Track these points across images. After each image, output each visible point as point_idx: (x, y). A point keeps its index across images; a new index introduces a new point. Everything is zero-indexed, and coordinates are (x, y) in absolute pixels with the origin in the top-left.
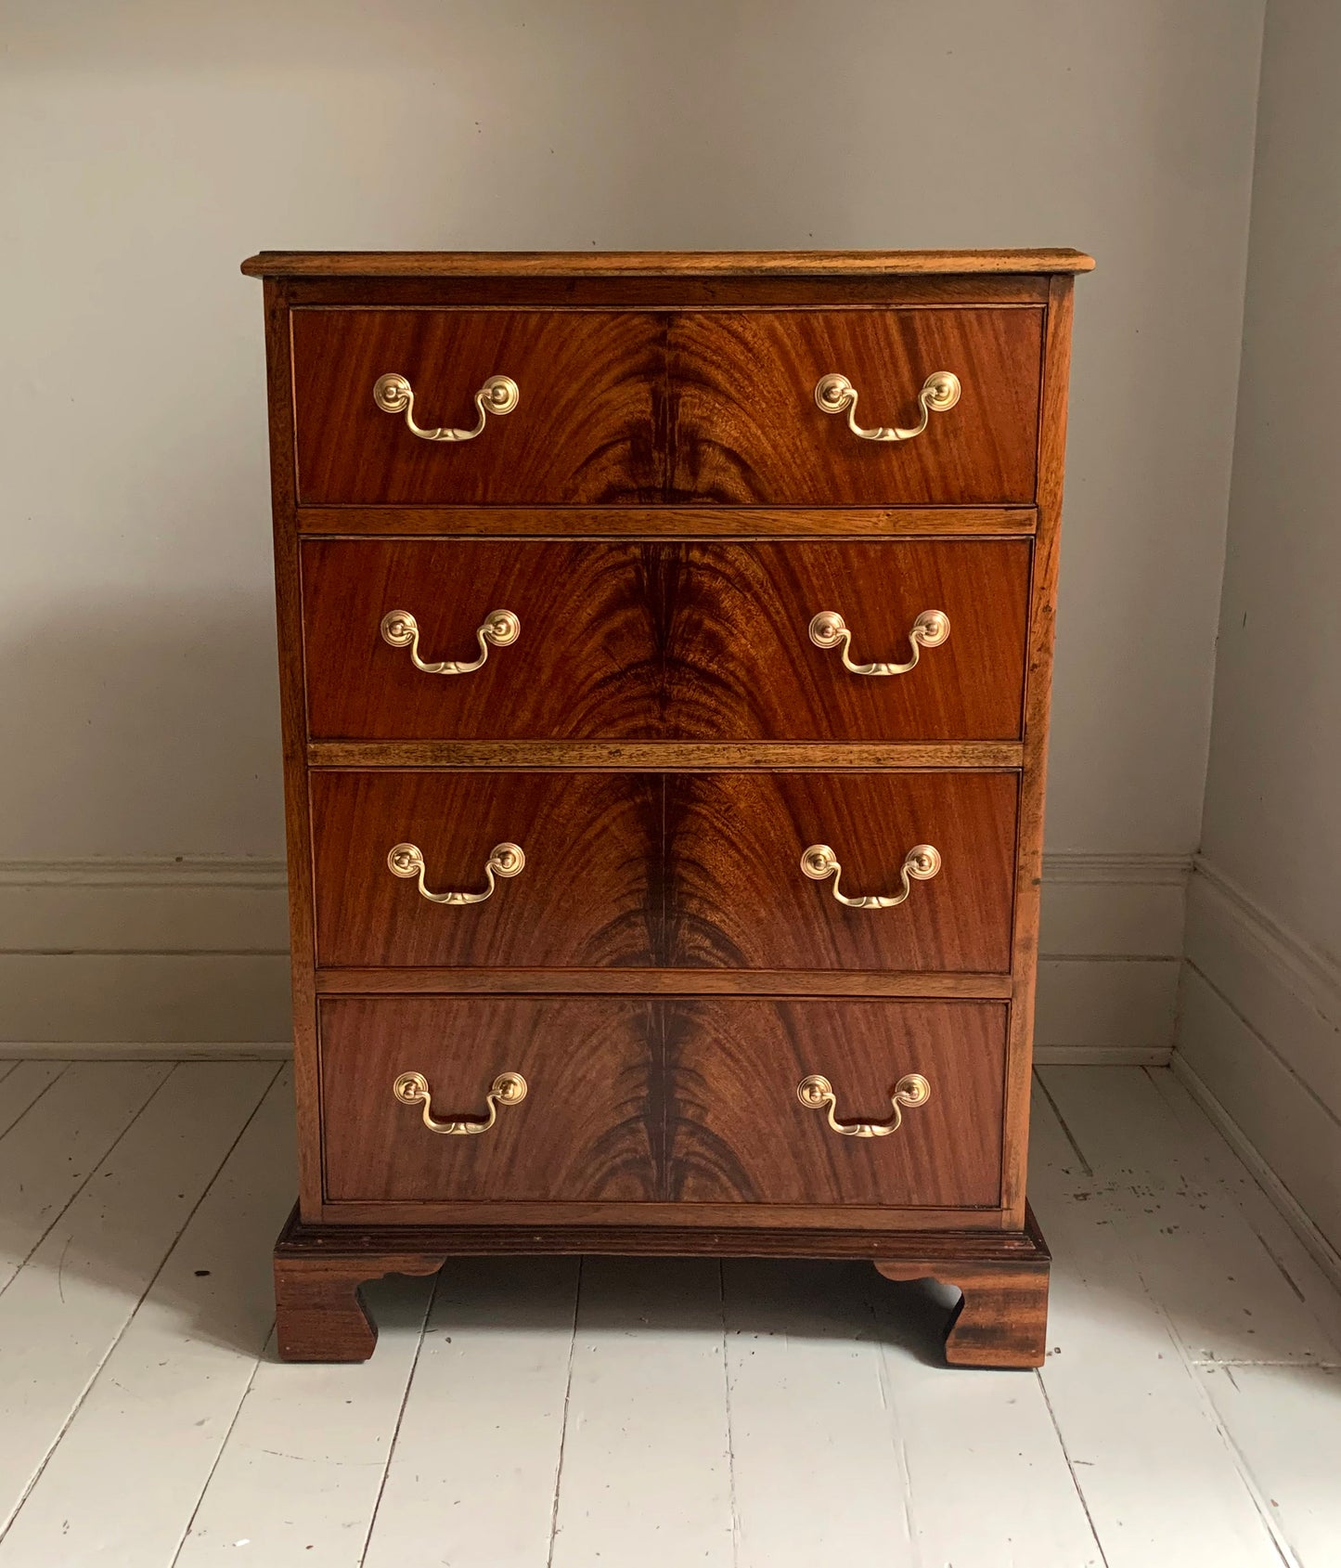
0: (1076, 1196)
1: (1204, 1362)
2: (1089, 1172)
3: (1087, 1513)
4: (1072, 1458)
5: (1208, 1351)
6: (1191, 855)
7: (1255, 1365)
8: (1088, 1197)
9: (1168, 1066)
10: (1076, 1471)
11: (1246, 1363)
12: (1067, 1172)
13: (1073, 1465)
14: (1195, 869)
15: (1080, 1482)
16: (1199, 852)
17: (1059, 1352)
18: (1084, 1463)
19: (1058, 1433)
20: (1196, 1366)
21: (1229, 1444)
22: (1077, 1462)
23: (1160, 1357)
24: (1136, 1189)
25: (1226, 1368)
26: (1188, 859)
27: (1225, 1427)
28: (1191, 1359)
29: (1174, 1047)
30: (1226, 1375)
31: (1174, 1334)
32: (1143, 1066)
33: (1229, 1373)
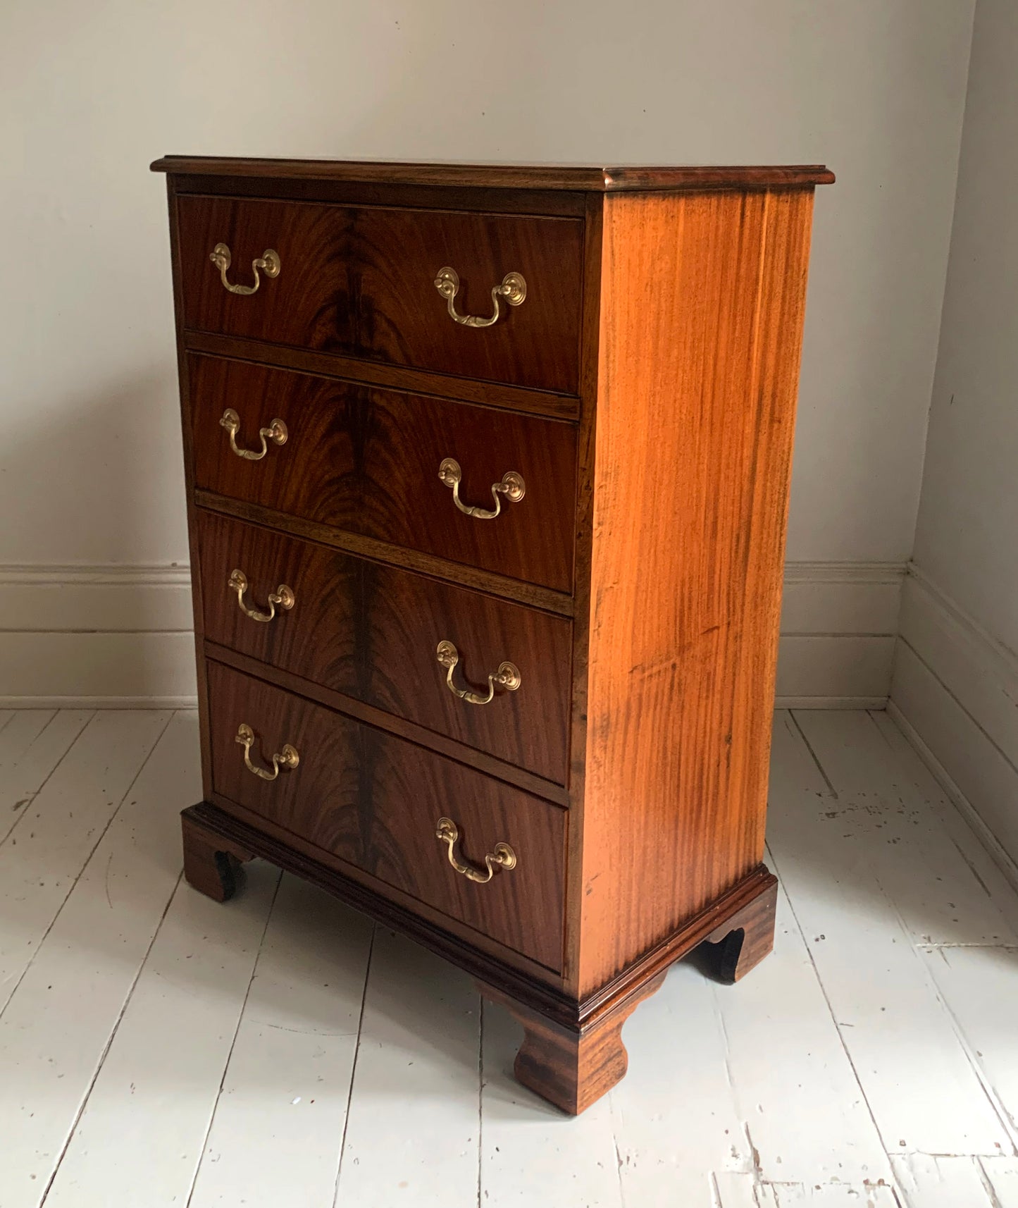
0: (828, 815)
1: (924, 945)
2: (835, 796)
3: (852, 1064)
4: (839, 1021)
5: (927, 936)
6: (906, 563)
7: (960, 946)
8: (836, 815)
9: (885, 710)
10: (841, 1031)
11: (953, 945)
12: (820, 795)
13: (839, 1027)
14: (908, 573)
15: (845, 1041)
16: (912, 561)
17: (824, 938)
18: (846, 1025)
19: (828, 1001)
20: (919, 948)
21: (946, 1009)
22: (842, 1024)
23: (894, 941)
24: (869, 808)
25: (940, 948)
26: (904, 566)
27: (943, 996)
28: (915, 943)
29: (889, 697)
30: (940, 956)
31: (901, 921)
32: (867, 710)
33: (942, 953)
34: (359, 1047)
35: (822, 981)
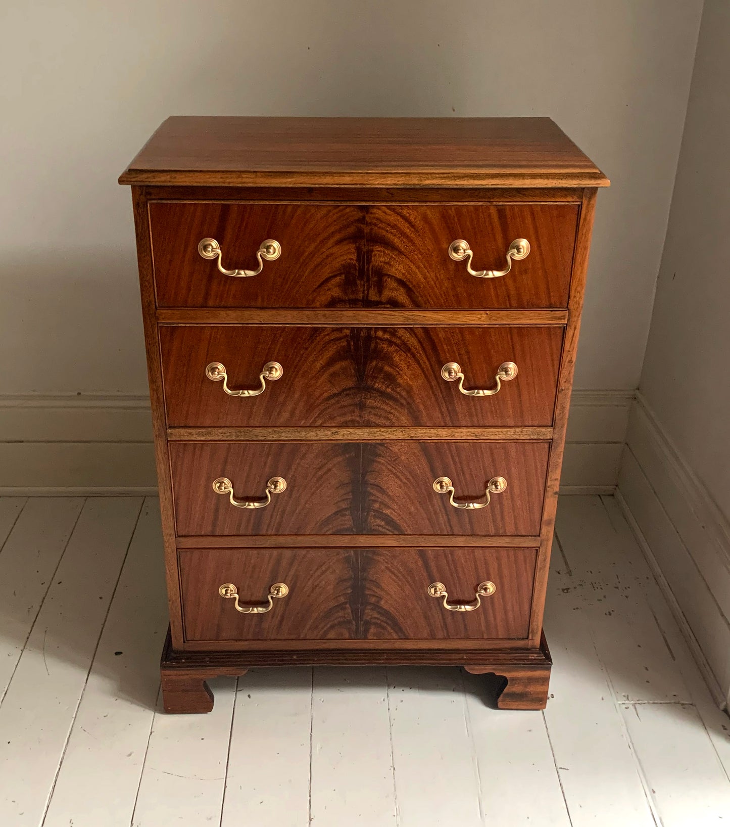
0: (563, 590)
1: (624, 702)
2: (570, 573)
3: (565, 800)
4: (559, 766)
5: (626, 695)
7: (649, 703)
8: (569, 591)
9: (613, 495)
10: (560, 775)
11: (644, 702)
12: (559, 573)
13: (558, 770)
15: (562, 782)
17: (553, 697)
18: (564, 769)
19: (552, 749)
20: (619, 705)
21: (634, 754)
22: (560, 768)
23: (603, 699)
24: (594, 584)
25: (634, 705)
27: (633, 744)
28: (618, 700)
29: (616, 485)
30: (634, 710)
31: (610, 684)
32: (599, 495)
33: (636, 709)
34: (226, 789)
35: (549, 734)
